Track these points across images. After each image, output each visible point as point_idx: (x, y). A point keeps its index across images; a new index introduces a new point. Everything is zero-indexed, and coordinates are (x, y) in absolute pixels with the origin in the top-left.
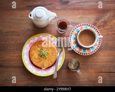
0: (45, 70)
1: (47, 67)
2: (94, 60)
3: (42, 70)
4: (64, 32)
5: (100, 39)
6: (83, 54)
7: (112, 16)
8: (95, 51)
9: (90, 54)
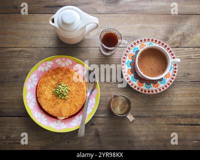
0: (64, 122)
1: (68, 115)
2: (165, 103)
3: (58, 121)
4: (112, 53)
5: (175, 65)
6: (145, 91)
7: (195, 25)
8: (166, 86)
9: (158, 91)
